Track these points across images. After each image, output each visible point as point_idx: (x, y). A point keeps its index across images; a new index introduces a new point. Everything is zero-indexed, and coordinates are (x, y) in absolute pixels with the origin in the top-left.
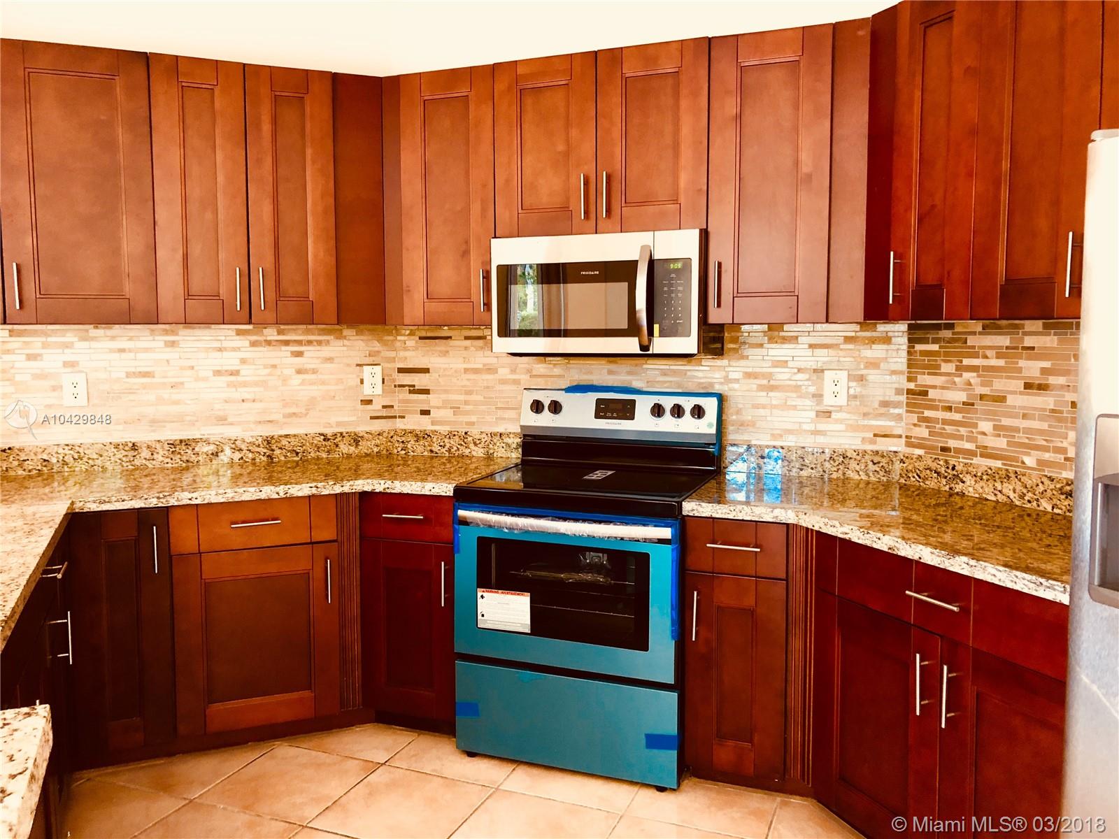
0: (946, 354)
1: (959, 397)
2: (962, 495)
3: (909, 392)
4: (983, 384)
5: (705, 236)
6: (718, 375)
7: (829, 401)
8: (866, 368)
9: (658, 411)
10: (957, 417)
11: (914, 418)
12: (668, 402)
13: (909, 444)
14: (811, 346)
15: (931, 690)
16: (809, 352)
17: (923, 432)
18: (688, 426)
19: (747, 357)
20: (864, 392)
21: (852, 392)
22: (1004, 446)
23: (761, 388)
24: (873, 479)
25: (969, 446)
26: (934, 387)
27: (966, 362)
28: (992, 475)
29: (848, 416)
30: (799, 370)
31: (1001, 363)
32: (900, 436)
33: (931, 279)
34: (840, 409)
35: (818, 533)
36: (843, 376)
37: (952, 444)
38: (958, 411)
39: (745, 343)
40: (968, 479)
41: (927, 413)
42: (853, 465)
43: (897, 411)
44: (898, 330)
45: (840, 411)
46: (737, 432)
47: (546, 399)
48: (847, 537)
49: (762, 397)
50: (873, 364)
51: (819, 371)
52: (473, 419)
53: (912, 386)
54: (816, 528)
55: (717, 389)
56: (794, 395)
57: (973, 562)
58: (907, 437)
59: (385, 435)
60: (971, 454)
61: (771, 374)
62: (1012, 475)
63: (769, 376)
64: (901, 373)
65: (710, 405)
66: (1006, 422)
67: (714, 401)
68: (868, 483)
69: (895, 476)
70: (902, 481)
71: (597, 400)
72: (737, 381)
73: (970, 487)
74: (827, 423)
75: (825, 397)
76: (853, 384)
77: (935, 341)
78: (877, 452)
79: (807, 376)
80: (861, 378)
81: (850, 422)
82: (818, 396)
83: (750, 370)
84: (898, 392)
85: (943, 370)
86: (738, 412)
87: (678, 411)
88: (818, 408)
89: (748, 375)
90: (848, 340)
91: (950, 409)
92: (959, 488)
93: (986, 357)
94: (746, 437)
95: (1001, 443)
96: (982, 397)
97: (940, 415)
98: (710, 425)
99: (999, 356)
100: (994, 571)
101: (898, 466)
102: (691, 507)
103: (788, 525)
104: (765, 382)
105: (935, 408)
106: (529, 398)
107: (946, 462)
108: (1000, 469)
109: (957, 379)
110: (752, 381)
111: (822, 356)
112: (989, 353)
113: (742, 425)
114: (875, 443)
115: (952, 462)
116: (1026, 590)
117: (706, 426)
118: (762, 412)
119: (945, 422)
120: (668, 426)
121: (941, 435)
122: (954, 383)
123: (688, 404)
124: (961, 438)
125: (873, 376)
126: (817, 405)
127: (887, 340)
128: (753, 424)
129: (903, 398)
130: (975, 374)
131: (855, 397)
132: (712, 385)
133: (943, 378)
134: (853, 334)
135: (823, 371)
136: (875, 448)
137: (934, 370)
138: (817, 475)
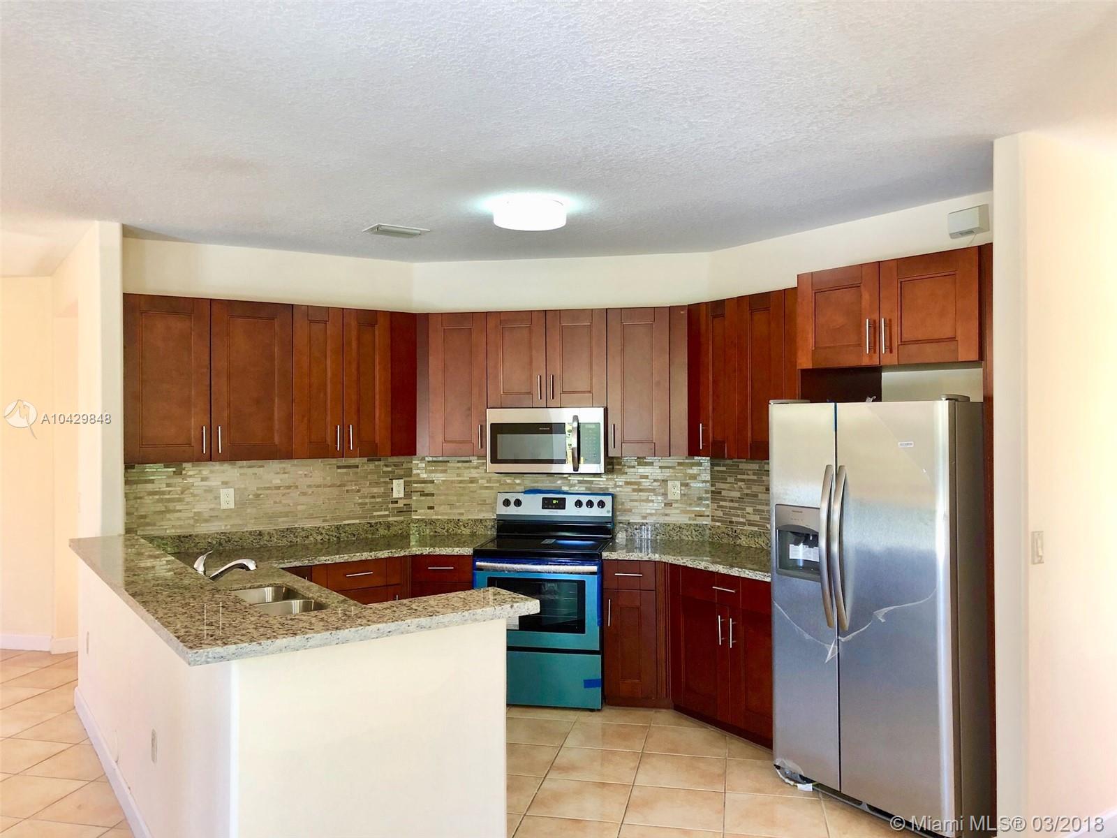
0: (730, 472)
1: (737, 494)
2: (740, 545)
3: (712, 492)
4: (748, 488)
5: (606, 411)
6: (611, 484)
7: (670, 497)
8: (690, 479)
9: (579, 504)
10: (736, 505)
11: (715, 506)
12: (584, 499)
13: (713, 520)
14: (661, 467)
15: (725, 633)
16: (659, 471)
17: (720, 513)
18: (595, 512)
19: (626, 473)
20: (689, 493)
21: (682, 492)
22: (758, 519)
23: (634, 490)
24: (695, 539)
25: (742, 520)
26: (724, 489)
27: (739, 477)
28: (754, 534)
29: (680, 505)
30: (655, 480)
31: (755, 478)
32: (708, 516)
33: (719, 438)
34: (677, 501)
35: (671, 564)
36: (678, 483)
37: (734, 519)
38: (736, 502)
39: (625, 465)
40: (742, 537)
41: (721, 503)
42: (685, 532)
43: (707, 502)
44: (705, 461)
45: (677, 503)
46: (621, 515)
47: (512, 498)
48: (685, 565)
49: (635, 496)
50: (694, 477)
51: (665, 481)
52: (462, 511)
53: (713, 489)
54: (670, 562)
55: (611, 491)
56: (652, 494)
57: (740, 570)
58: (712, 516)
59: (406, 522)
60: (743, 524)
61: (640, 482)
62: (762, 534)
63: (639, 484)
64: (707, 482)
65: (608, 500)
66: (759, 507)
67: (610, 498)
68: (693, 541)
69: (706, 538)
70: (710, 540)
71: (543, 498)
72: (621, 486)
73: (743, 541)
74: (670, 509)
75: (669, 495)
76: (683, 488)
77: (724, 466)
78: (697, 525)
79: (659, 484)
80: (687, 485)
81: (683, 509)
82: (665, 495)
83: (628, 480)
84: (707, 492)
85: (728, 481)
86: (623, 504)
87: (590, 504)
88: (665, 501)
89: (627, 483)
90: (680, 464)
91: (732, 501)
92: (739, 542)
93: (748, 474)
94: (627, 518)
95: (757, 518)
96: (747, 495)
97: (728, 504)
98: (608, 512)
99: (754, 474)
100: (748, 573)
101: (708, 532)
102: (605, 555)
103: (655, 562)
104: (636, 487)
105: (725, 501)
106: (501, 498)
107: (732, 529)
108: (757, 531)
109: (735, 486)
110: (629, 486)
111: (667, 473)
112: (749, 472)
113: (625, 511)
114: (695, 520)
115: (735, 528)
116: (760, 579)
117: (605, 512)
118: (635, 504)
119: (730, 508)
120: (585, 512)
121: (729, 515)
122: (734, 487)
123: (596, 499)
124: (738, 516)
125: (694, 484)
126: (665, 499)
127: (700, 464)
128: (630, 510)
129: (709, 495)
130: (743, 483)
131: (685, 495)
132: (607, 488)
133: (729, 485)
134: (682, 461)
135: (667, 481)
136: (695, 522)
137: (724, 480)
138: (666, 538)
